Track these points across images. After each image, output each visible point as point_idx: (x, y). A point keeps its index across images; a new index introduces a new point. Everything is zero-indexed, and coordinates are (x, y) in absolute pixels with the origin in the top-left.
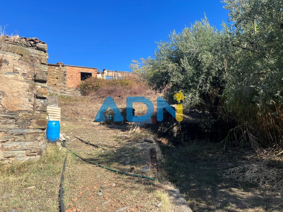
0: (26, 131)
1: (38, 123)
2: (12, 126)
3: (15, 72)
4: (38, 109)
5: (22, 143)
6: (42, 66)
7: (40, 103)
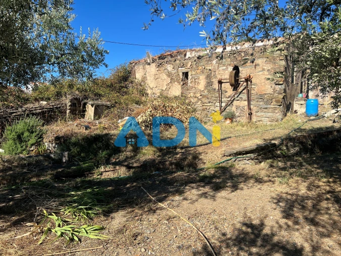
0: (269, 106)
1: (276, 101)
2: (261, 103)
3: (264, 70)
4: (277, 92)
5: (266, 113)
6: (281, 61)
7: (278, 87)
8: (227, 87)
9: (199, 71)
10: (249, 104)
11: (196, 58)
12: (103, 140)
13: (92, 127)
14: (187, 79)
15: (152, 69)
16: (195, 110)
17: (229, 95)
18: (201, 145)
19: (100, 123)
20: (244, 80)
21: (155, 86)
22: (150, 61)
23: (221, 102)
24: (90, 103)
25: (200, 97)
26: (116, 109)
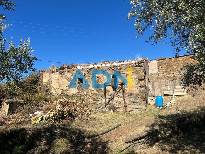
0: (137, 101)
1: (141, 98)
2: (132, 99)
4: (141, 92)
5: (136, 105)
6: (142, 73)
7: (141, 89)
8: (109, 88)
9: (90, 78)
10: (124, 100)
11: (88, 70)
12: (19, 136)
13: (7, 122)
14: (82, 83)
15: (56, 76)
16: (88, 104)
17: (111, 93)
18: (103, 134)
19: (13, 118)
20: (120, 84)
21: (58, 88)
22: (54, 70)
23: (106, 98)
24: (6, 101)
25: (91, 95)
26: (27, 105)
